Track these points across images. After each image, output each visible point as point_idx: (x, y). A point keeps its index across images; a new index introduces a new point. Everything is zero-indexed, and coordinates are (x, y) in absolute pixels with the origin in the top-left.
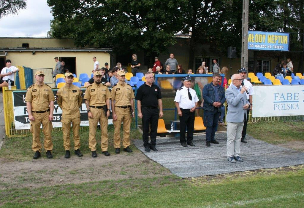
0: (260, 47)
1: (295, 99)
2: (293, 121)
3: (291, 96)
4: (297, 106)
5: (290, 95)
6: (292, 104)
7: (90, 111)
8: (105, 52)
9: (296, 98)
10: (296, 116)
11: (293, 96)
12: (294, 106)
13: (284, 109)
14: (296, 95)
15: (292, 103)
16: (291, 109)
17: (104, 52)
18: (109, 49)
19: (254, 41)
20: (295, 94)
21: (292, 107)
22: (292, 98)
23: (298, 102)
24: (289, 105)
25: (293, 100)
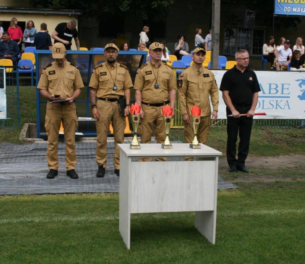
0: (302, 11)
1: (282, 93)
2: (280, 127)
3: (275, 89)
4: (287, 104)
5: (273, 86)
6: (277, 101)
7: (95, 105)
8: (70, 15)
9: (285, 91)
10: (284, 120)
11: (279, 89)
12: (282, 104)
13: (263, 108)
14: (285, 86)
15: (277, 99)
16: (276, 108)
17: (68, 15)
18: (75, 12)
19: (292, 2)
20: (283, 85)
21: (278, 106)
22: (277, 91)
23: (289, 97)
24: (272, 102)
25: (279, 94)
